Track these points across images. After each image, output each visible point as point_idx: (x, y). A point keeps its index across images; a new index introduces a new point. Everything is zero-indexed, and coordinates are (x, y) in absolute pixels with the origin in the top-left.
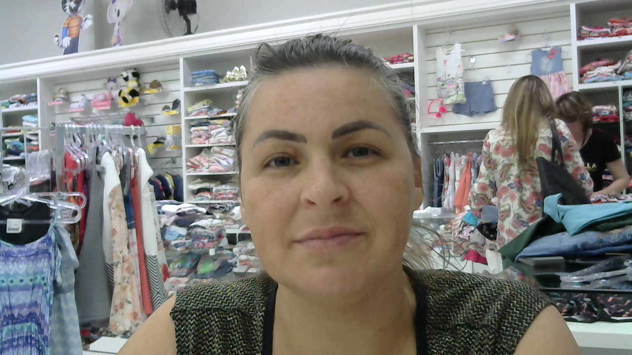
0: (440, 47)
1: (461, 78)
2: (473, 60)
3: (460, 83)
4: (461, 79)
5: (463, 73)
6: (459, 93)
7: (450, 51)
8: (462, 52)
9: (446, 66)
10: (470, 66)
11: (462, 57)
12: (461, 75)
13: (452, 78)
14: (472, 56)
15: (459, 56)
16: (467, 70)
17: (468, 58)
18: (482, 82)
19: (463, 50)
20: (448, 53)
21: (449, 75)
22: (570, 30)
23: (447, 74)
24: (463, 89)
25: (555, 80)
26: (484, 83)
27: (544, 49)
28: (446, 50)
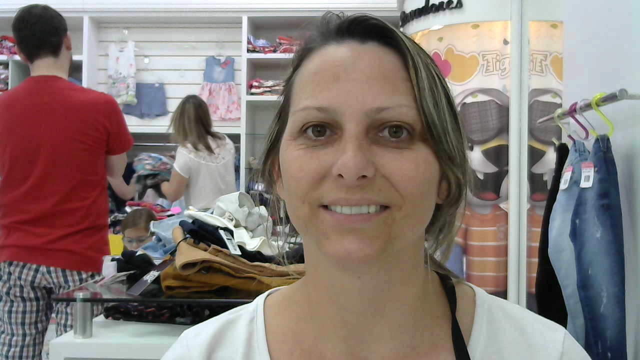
0: (113, 43)
1: (133, 77)
2: (146, 60)
3: (132, 83)
4: (132, 79)
5: (135, 74)
6: (129, 94)
7: (123, 48)
8: (135, 51)
9: (118, 63)
10: (143, 67)
11: (136, 56)
12: (133, 75)
13: (124, 77)
14: (146, 56)
15: (132, 55)
16: (138, 70)
17: (142, 57)
18: (154, 84)
19: (136, 49)
20: (122, 50)
21: (121, 74)
22: (241, 42)
23: (119, 73)
24: (135, 90)
25: (226, 90)
26: (157, 85)
27: (217, 58)
28: (119, 47)
